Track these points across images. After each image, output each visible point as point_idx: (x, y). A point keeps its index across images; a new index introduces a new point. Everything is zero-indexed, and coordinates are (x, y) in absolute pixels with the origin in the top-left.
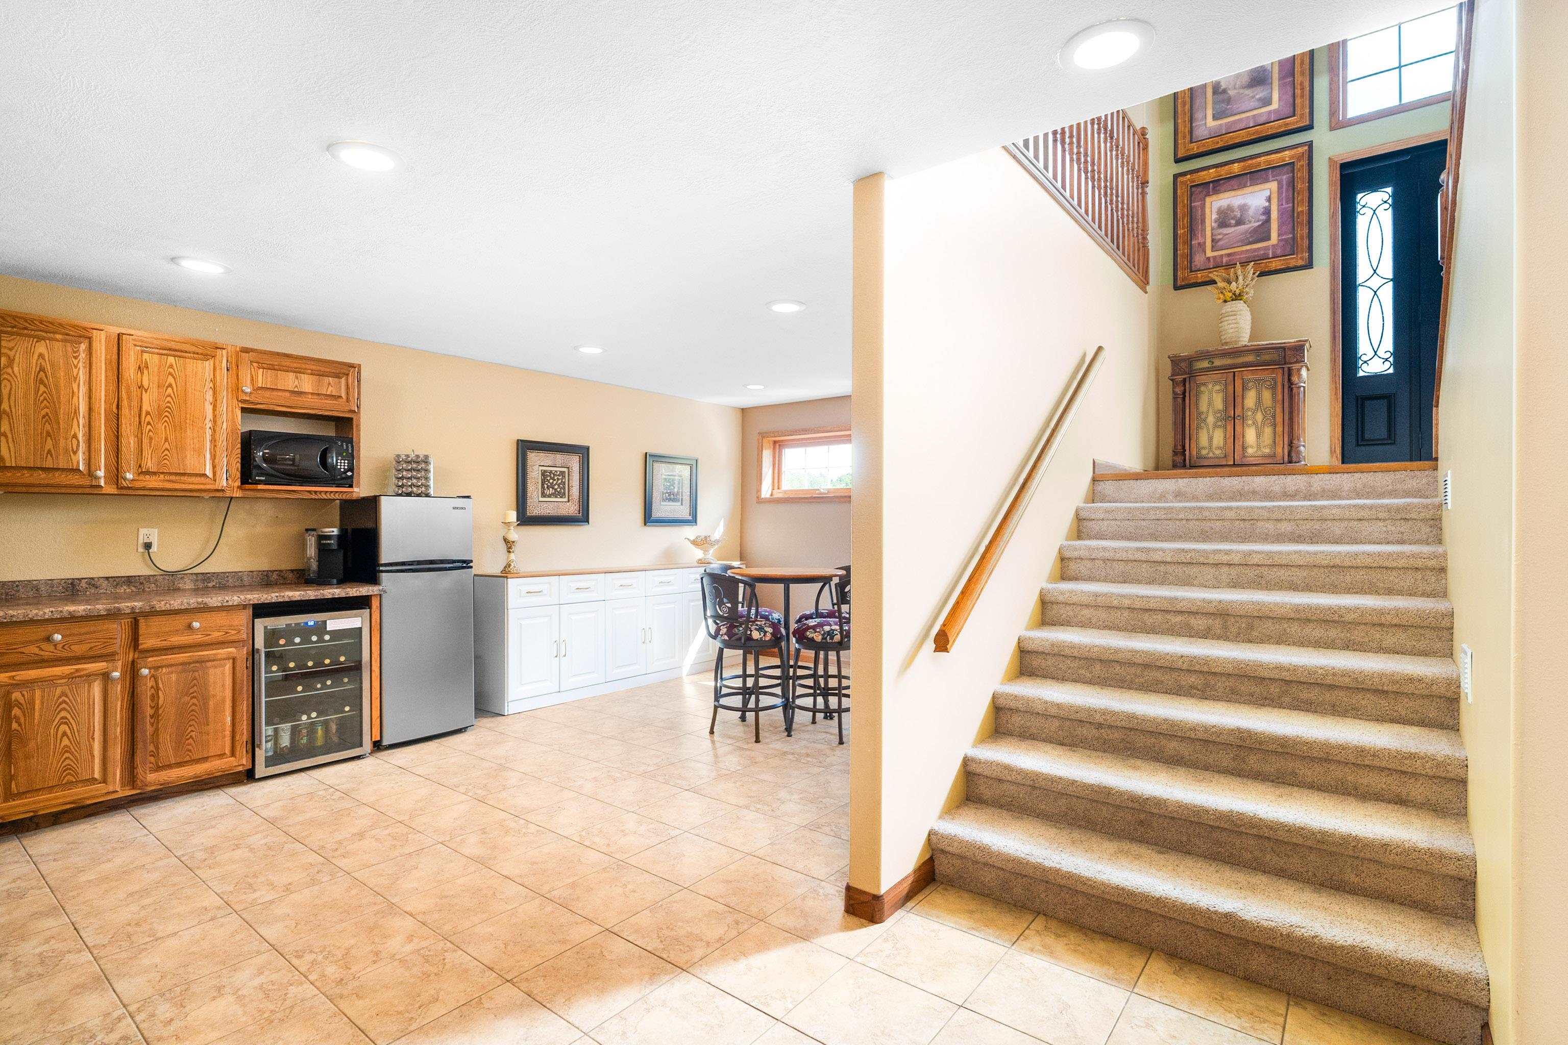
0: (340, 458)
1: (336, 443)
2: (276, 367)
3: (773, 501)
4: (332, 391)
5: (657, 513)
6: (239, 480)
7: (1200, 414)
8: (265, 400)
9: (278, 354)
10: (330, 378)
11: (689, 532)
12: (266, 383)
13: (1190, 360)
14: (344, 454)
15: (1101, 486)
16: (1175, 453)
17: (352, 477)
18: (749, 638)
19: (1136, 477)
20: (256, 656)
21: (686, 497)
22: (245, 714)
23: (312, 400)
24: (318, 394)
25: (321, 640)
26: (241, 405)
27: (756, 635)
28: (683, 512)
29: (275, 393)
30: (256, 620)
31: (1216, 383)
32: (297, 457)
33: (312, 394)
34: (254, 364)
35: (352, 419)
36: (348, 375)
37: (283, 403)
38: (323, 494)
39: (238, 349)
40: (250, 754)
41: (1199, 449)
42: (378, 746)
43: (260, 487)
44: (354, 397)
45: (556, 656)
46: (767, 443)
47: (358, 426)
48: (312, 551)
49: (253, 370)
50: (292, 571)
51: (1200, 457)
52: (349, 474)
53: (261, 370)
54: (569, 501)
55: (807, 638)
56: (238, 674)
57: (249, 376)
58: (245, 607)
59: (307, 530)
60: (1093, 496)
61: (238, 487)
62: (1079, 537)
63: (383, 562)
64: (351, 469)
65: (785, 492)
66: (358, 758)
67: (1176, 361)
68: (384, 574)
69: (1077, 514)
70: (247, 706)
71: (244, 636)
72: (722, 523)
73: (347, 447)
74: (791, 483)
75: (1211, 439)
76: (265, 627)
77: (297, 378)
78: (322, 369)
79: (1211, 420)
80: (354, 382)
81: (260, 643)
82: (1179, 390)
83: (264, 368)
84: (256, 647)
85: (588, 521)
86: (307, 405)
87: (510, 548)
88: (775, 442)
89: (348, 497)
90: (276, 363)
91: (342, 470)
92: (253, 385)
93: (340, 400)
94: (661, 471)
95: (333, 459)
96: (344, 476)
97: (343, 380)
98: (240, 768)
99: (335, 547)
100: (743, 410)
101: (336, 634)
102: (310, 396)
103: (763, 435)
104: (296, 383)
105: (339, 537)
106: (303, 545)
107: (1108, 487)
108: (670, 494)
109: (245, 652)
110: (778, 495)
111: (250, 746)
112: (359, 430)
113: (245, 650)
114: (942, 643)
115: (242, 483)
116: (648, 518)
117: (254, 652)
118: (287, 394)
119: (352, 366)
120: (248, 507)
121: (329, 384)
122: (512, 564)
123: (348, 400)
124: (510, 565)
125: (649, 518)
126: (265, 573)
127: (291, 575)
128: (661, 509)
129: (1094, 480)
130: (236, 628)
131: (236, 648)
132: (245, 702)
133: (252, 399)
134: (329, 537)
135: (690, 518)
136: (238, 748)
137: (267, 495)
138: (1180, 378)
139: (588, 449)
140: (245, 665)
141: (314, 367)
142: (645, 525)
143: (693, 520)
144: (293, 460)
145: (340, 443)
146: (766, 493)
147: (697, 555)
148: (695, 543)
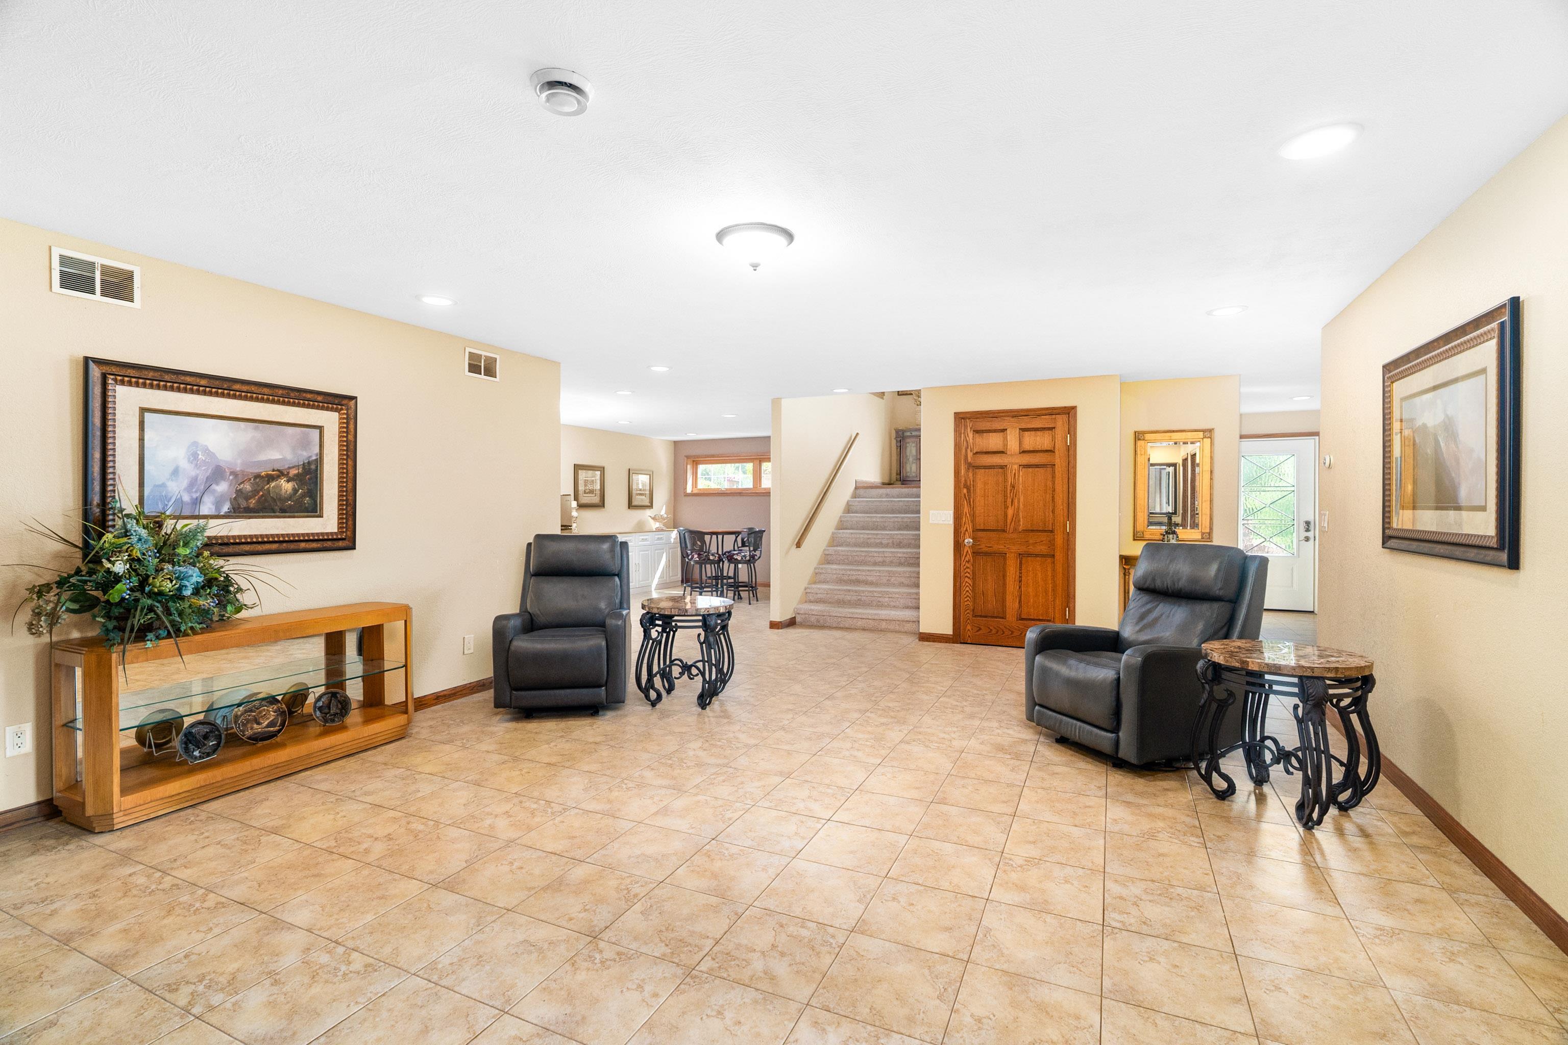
3: (693, 495)
5: (635, 503)
7: (906, 456)
11: (648, 513)
13: (903, 431)
15: (858, 491)
16: (897, 474)
18: (709, 559)
19: (876, 487)
21: (648, 493)
27: (711, 558)
28: (646, 502)
31: (913, 442)
41: (906, 473)
46: (690, 461)
51: (906, 477)
54: (596, 496)
60: (855, 496)
62: (848, 512)
65: (700, 489)
67: (897, 431)
69: (848, 503)
72: (664, 508)
74: (702, 484)
75: (911, 468)
79: (911, 459)
82: (899, 444)
85: (604, 506)
88: (694, 462)
94: (636, 478)
100: (675, 442)
103: (688, 457)
107: (861, 492)
108: (640, 491)
110: (695, 491)
114: (798, 545)
116: (630, 506)
128: (637, 500)
129: (856, 488)
135: (650, 504)
138: (899, 439)
142: (629, 509)
143: (651, 506)
146: (689, 490)
147: (655, 525)
148: (654, 519)
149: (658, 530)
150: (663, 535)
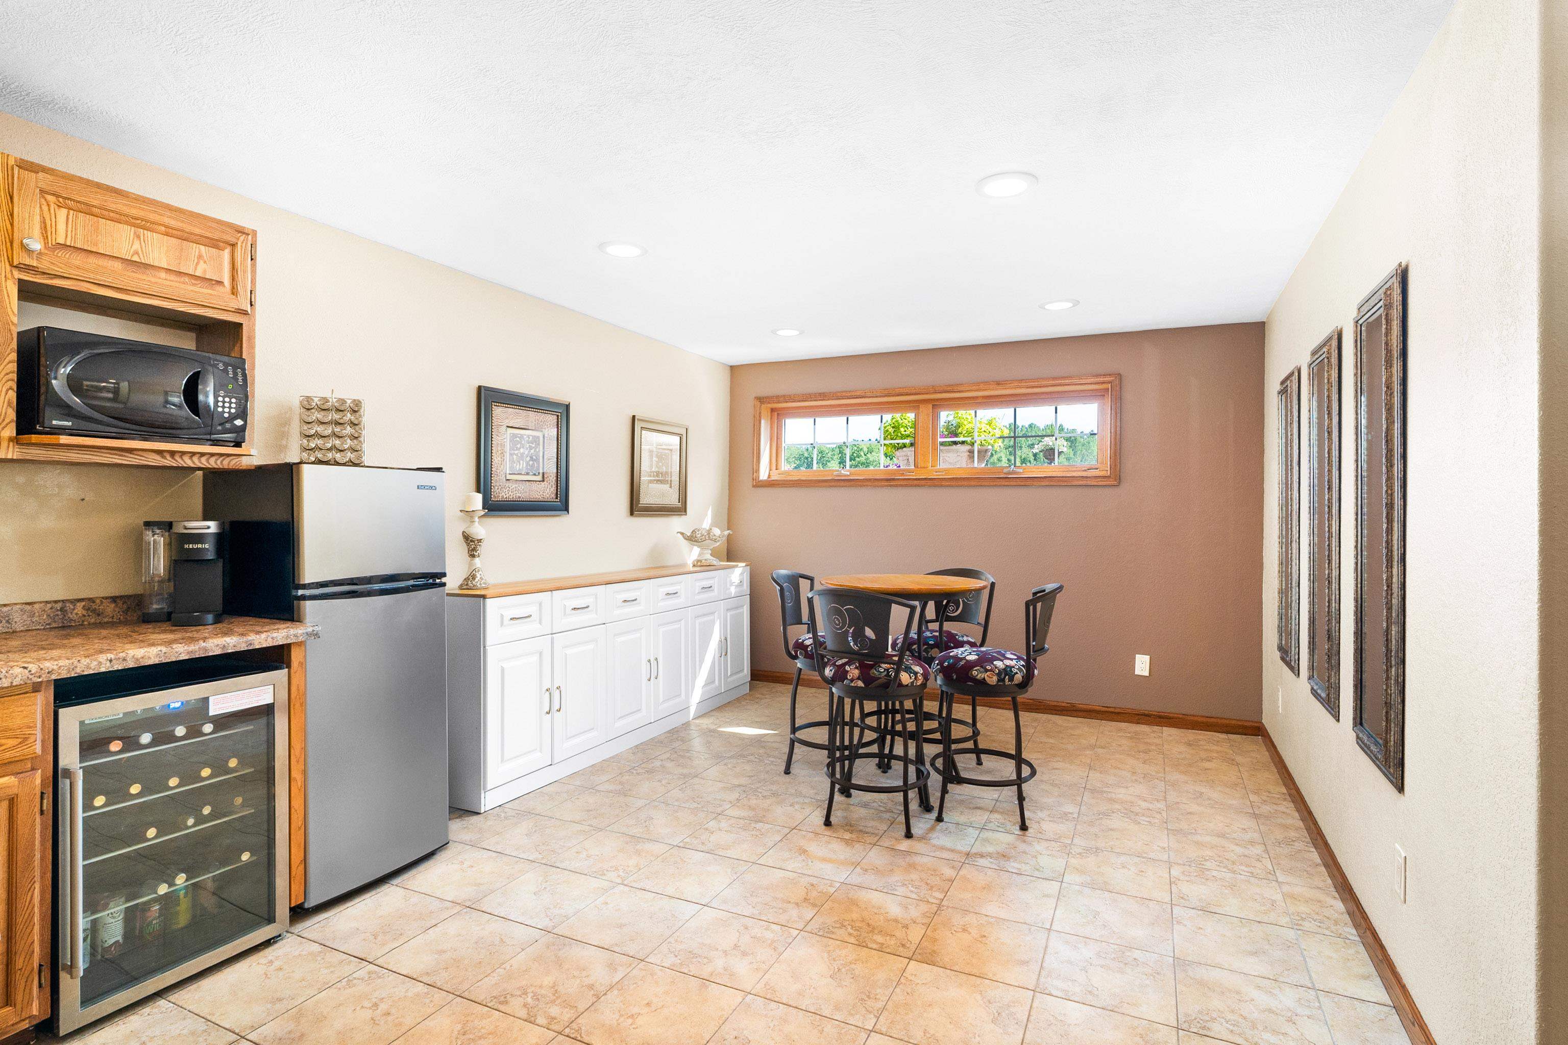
0: (222, 393)
1: (215, 366)
2: (95, 210)
3: (770, 484)
4: (205, 271)
5: (646, 499)
6: (14, 425)
8: (73, 273)
9: (98, 185)
10: (202, 247)
11: (676, 524)
12: (74, 238)
14: (230, 387)
17: (243, 429)
18: (899, 684)
20: (64, 784)
21: (675, 478)
22: (36, 910)
23: (168, 283)
24: (180, 274)
25: (194, 732)
26: (18, 275)
27: (905, 678)
28: (672, 499)
29: (92, 260)
30: (61, 711)
32: (124, 386)
33: (168, 271)
34: (49, 197)
35: (239, 326)
36: (233, 245)
37: (108, 280)
38: (177, 457)
39: (12, 162)
40: (47, 990)
42: (299, 913)
43: (64, 439)
44: (245, 287)
45: (548, 713)
46: (765, 409)
47: (251, 338)
48: (159, 564)
49: (45, 208)
50: (114, 599)
52: (239, 422)
53: (64, 212)
54: (543, 481)
55: (974, 680)
56: (22, 830)
57: (37, 219)
58: (36, 688)
59: (148, 524)
61: (11, 439)
63: (307, 581)
64: (243, 413)
65: (784, 473)
66: (268, 943)
68: (308, 603)
70: (42, 892)
71: (38, 749)
72: (710, 513)
73: (235, 374)
76: (82, 723)
77: (139, 237)
78: (188, 228)
80: (245, 259)
81: (70, 757)
83: (70, 209)
84: (62, 763)
85: (566, 509)
86: (154, 290)
87: (474, 550)
88: (773, 410)
89: (226, 464)
90: (95, 203)
91: (226, 415)
92: (45, 238)
93: (219, 288)
94: (649, 441)
95: (208, 395)
96: (228, 426)
97: (226, 254)
98: (25, 1025)
99: (210, 556)
100: (733, 368)
101: (225, 721)
102: (163, 275)
103: (760, 400)
104: (136, 246)
105: (220, 538)
106: (139, 550)
108: (658, 473)
109: (38, 781)
110: (775, 477)
111: (46, 974)
112: (252, 347)
113: (38, 778)
115: (20, 431)
116: (635, 506)
117: (57, 775)
118: (118, 265)
119: (241, 231)
120: (20, 479)
121: (200, 257)
122: (478, 575)
123: (234, 291)
124: (474, 577)
125: (637, 505)
126: (59, 606)
127: (110, 608)
128: (650, 495)
130: (18, 732)
131: (16, 774)
132: (37, 886)
133: (44, 265)
134: (199, 538)
135: (679, 505)
136: (21, 984)
137: (74, 456)
139: (567, 407)
140: (37, 809)
141: (173, 223)
142: (632, 514)
143: (680, 509)
144: (116, 391)
145: (221, 366)
146: (763, 475)
147: (693, 554)
148: (692, 539)
149: (701, 566)
150: (714, 578)
